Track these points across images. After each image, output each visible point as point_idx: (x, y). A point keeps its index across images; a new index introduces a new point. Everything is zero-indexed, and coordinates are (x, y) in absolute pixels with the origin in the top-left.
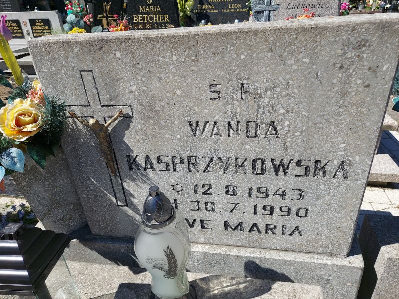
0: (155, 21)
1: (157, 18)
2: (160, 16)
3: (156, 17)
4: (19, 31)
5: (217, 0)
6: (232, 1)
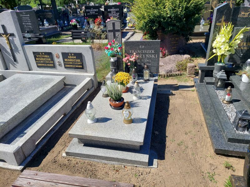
4: (51, 62)
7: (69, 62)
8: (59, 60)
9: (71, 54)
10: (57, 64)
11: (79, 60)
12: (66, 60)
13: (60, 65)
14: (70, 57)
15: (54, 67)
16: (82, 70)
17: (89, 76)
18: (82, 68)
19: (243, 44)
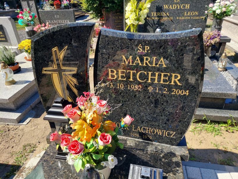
0: (149, 81)
1: (156, 78)
2: (163, 74)
3: (154, 75)
5: (172, 8)
6: (188, 8)
11: (1, 33)
18: (6, 41)
19: (154, 14)
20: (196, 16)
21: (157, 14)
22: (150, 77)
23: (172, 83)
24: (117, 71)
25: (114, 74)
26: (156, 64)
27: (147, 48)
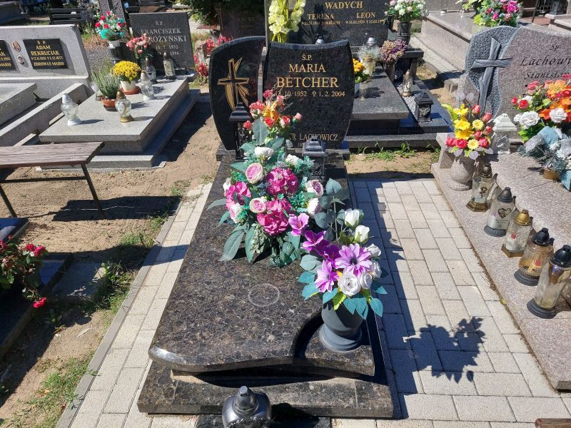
2: (323, 79)
4: (5, 59)
5: (338, 6)
6: (361, 7)
7: (40, 56)
8: (20, 54)
9: (41, 41)
10: (18, 62)
11: (57, 53)
12: (33, 53)
13: (23, 64)
14: (40, 48)
15: (13, 68)
16: (65, 70)
17: (79, 81)
18: (65, 67)
19: (311, 16)
20: (373, 19)
21: (316, 17)
22: (313, 82)
23: (332, 86)
24: (285, 79)
25: (282, 82)
26: (318, 70)
27: (309, 56)
